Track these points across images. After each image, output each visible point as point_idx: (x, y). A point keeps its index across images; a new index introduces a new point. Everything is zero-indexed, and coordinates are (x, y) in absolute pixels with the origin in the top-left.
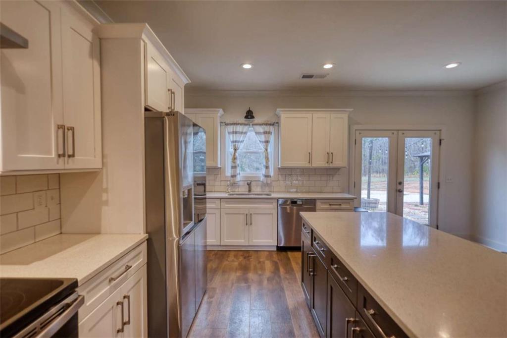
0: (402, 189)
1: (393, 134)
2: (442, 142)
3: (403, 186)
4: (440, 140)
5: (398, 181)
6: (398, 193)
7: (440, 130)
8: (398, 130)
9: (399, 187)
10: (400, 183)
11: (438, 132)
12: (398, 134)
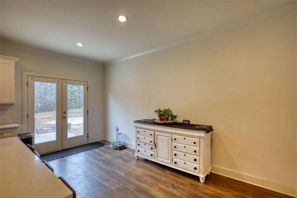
0: (66, 117)
1: (59, 81)
2: (88, 88)
3: (67, 114)
4: (88, 87)
5: (64, 111)
6: (63, 119)
7: (87, 82)
8: (62, 79)
9: (64, 115)
10: (65, 113)
11: (86, 83)
12: (62, 82)
